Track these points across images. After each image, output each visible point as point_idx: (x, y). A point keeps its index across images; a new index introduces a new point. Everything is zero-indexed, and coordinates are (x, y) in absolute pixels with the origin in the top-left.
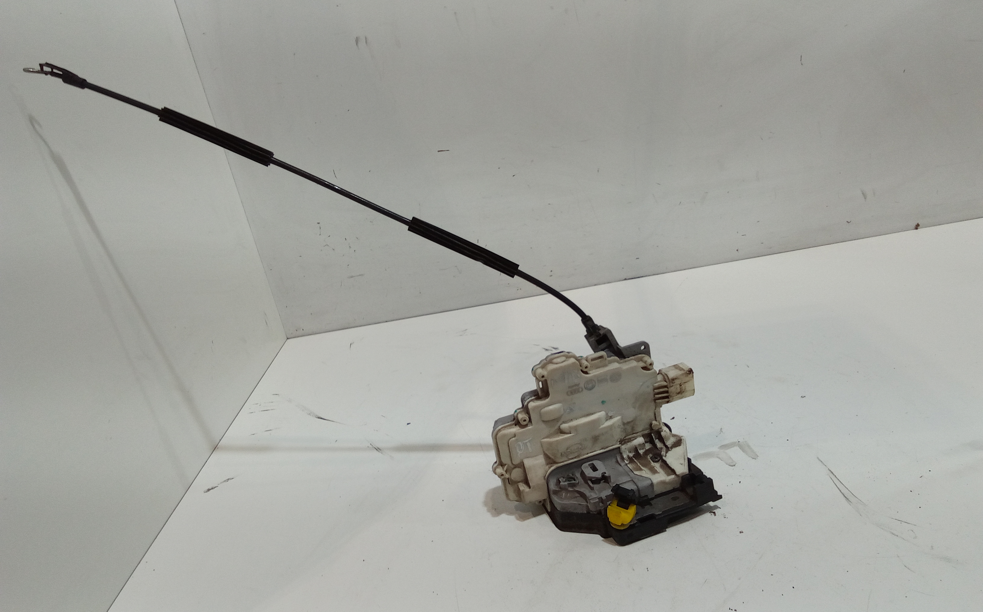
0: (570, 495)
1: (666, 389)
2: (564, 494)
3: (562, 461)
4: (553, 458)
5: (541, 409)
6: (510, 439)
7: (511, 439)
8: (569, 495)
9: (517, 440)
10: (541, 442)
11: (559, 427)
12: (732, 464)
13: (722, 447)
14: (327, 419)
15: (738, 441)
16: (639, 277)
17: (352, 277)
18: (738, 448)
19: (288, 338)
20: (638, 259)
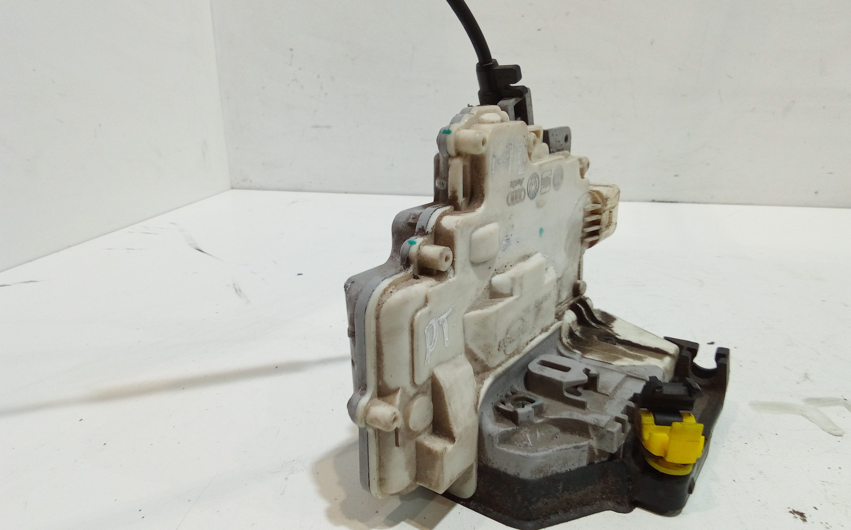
0: (541, 434)
1: (594, 218)
2: (528, 436)
3: (497, 362)
4: (485, 359)
5: (473, 232)
6: (417, 311)
7: (419, 314)
8: (538, 433)
9: (430, 312)
10: (464, 319)
11: (490, 281)
12: (834, 432)
13: (810, 400)
14: (206, 252)
15: (843, 398)
16: (672, 202)
17: (317, 127)
18: (844, 408)
19: (233, 188)
20: (677, 177)
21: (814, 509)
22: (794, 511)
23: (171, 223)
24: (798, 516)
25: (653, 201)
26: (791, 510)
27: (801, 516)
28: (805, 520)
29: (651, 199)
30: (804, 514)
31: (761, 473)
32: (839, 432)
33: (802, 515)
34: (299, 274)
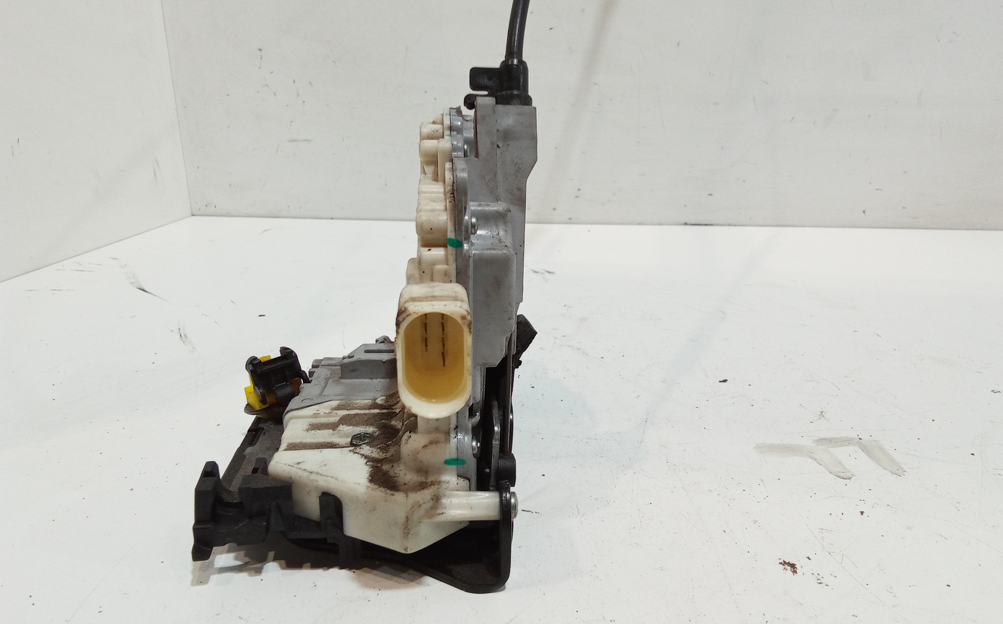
12: (843, 475)
13: (822, 441)
14: (149, 292)
15: (859, 437)
16: (706, 225)
17: (294, 141)
18: (857, 448)
19: (193, 215)
20: (711, 196)
21: (808, 559)
22: (785, 562)
23: (111, 258)
24: (789, 568)
25: (686, 224)
26: (782, 561)
27: (791, 567)
28: (795, 572)
29: (684, 222)
30: (796, 565)
31: (755, 522)
32: (849, 475)
33: (793, 566)
34: (260, 316)
